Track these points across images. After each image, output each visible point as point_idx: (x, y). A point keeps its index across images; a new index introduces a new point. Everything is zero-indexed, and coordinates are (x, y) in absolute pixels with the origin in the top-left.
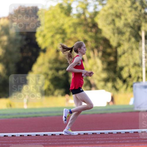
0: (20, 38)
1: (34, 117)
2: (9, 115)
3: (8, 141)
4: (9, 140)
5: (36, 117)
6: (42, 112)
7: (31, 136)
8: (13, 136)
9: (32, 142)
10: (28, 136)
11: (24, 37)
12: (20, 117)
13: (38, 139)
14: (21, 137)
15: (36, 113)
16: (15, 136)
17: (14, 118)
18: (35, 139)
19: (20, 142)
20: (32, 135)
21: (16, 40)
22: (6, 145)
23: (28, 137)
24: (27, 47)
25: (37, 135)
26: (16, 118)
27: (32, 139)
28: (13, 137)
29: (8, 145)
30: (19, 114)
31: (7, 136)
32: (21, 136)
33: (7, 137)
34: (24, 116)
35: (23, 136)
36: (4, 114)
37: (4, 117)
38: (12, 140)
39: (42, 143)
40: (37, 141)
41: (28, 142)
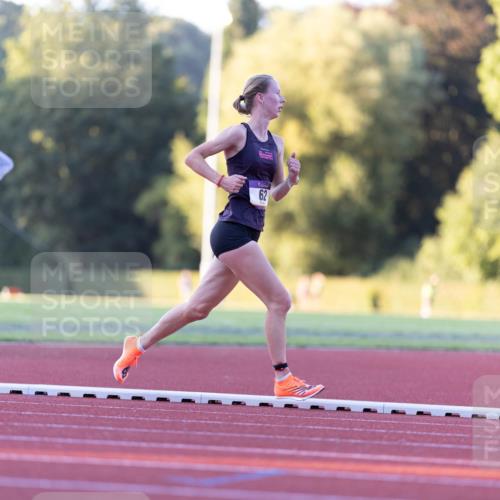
0: (423, 77)
1: (447, 350)
2: (364, 336)
3: (348, 429)
4: (351, 425)
5: (456, 349)
6: (476, 336)
7: (429, 414)
8: (367, 410)
9: (429, 436)
10: (419, 417)
11: (439, 78)
12: (402, 348)
13: (451, 430)
14: (394, 416)
15: (455, 337)
16: (375, 412)
17: (379, 347)
18: (440, 429)
19: (386, 433)
20: (433, 414)
21: (410, 84)
22: (338, 440)
23: (418, 421)
24: (447, 111)
25: (448, 415)
26: (388, 348)
27: (430, 429)
28: (367, 414)
29: (344, 440)
30: (399, 335)
31: (349, 410)
32: (394, 412)
33: (347, 413)
34: (417, 343)
35: (404, 413)
36: (348, 334)
37: (346, 341)
38: (362, 427)
39: (463, 444)
40: (446, 437)
41: (415, 435)
